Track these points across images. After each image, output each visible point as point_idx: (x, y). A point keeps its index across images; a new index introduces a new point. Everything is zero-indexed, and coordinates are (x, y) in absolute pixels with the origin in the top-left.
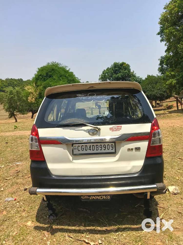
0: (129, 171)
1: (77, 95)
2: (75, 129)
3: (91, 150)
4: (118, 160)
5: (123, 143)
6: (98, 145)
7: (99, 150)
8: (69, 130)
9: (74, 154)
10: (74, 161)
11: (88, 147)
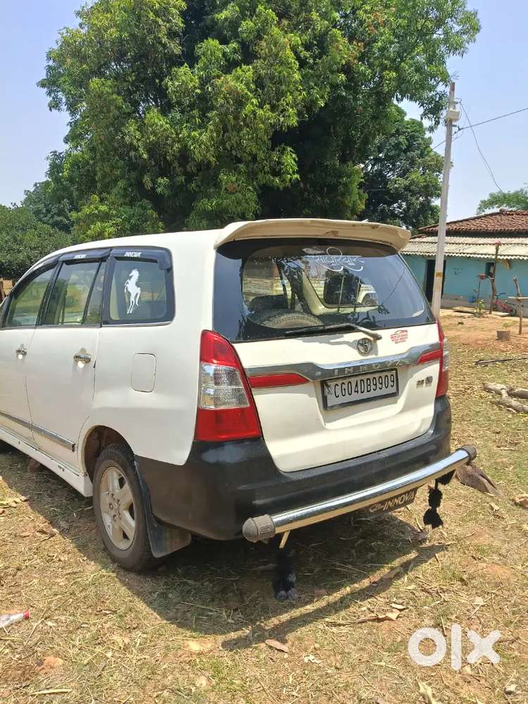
0: (416, 432)
1: (305, 250)
2: (332, 341)
3: (357, 392)
4: (402, 411)
5: (411, 369)
6: (369, 379)
7: (372, 390)
8: (317, 344)
9: (329, 405)
10: (329, 426)
11: (354, 385)
